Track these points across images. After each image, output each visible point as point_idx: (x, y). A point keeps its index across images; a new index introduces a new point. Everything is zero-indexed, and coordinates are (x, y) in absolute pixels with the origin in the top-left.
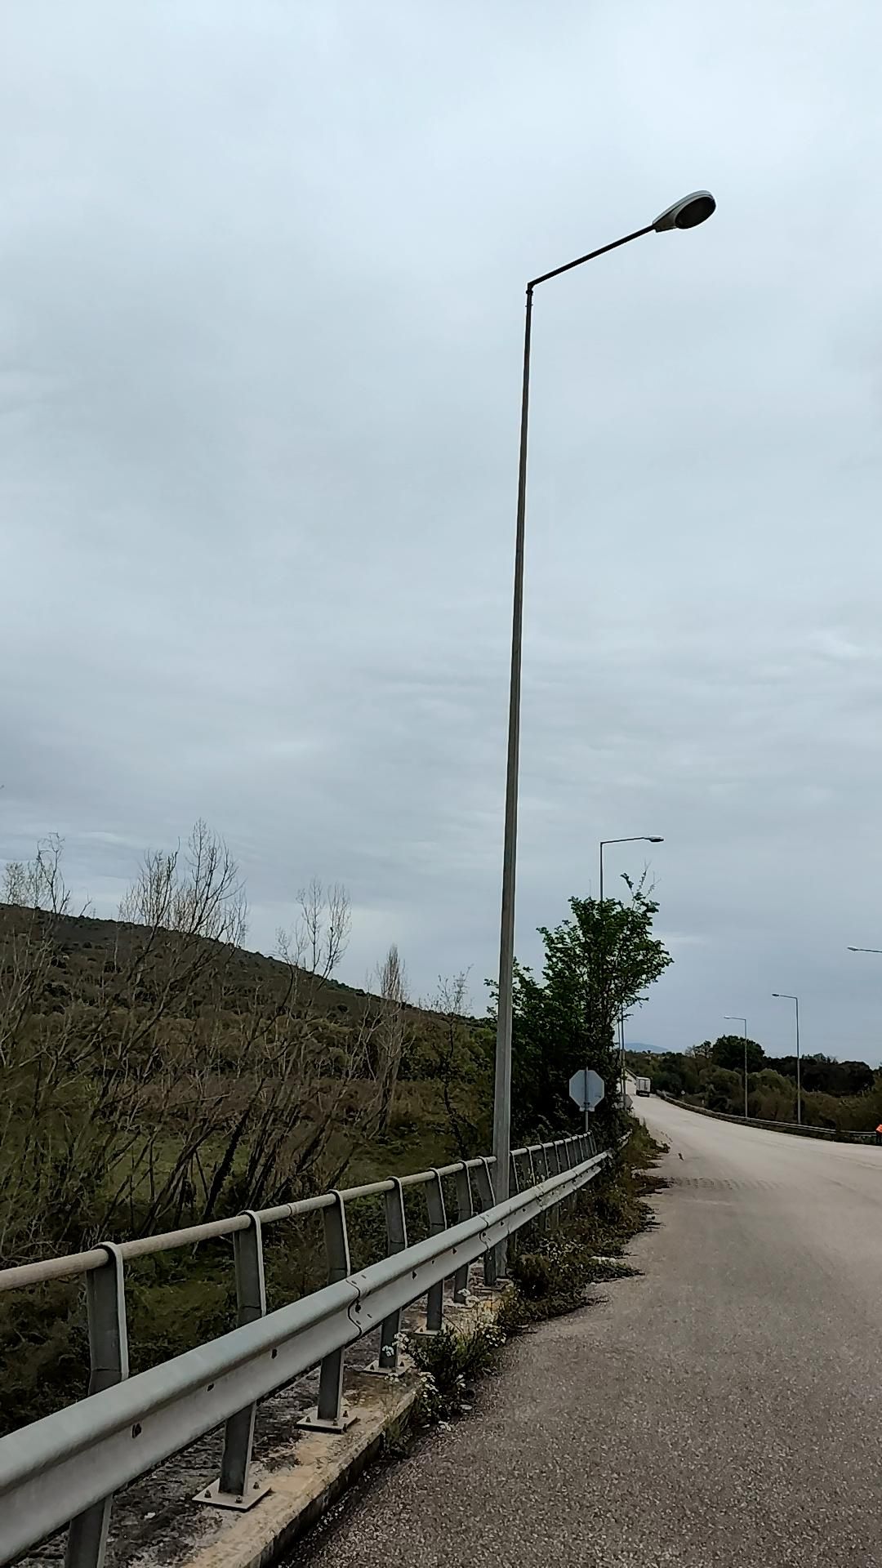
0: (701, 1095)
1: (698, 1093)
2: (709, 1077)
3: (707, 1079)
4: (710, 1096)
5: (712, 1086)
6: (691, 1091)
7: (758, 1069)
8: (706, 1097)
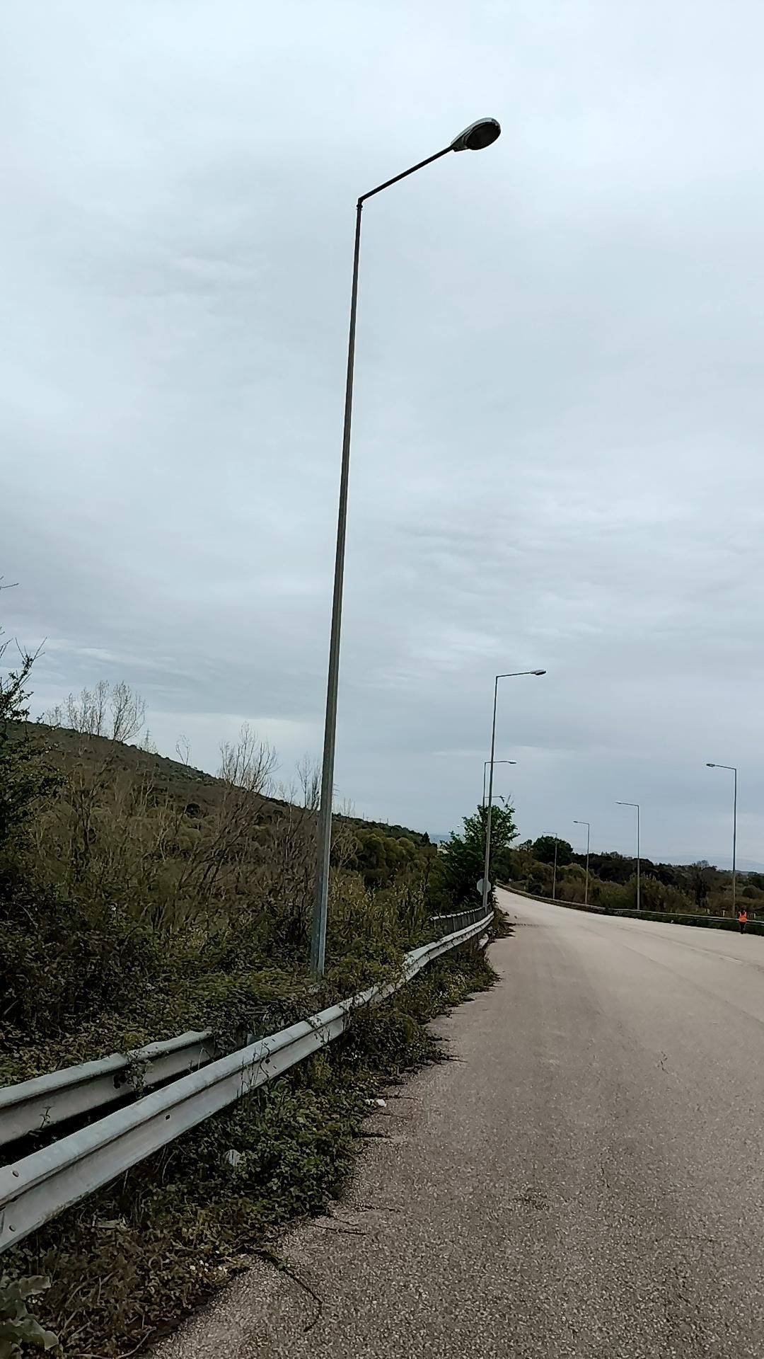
0: (522, 881)
1: (521, 880)
2: (529, 868)
3: (527, 870)
4: (529, 883)
5: (531, 876)
6: (516, 879)
7: (567, 864)
8: (527, 884)
